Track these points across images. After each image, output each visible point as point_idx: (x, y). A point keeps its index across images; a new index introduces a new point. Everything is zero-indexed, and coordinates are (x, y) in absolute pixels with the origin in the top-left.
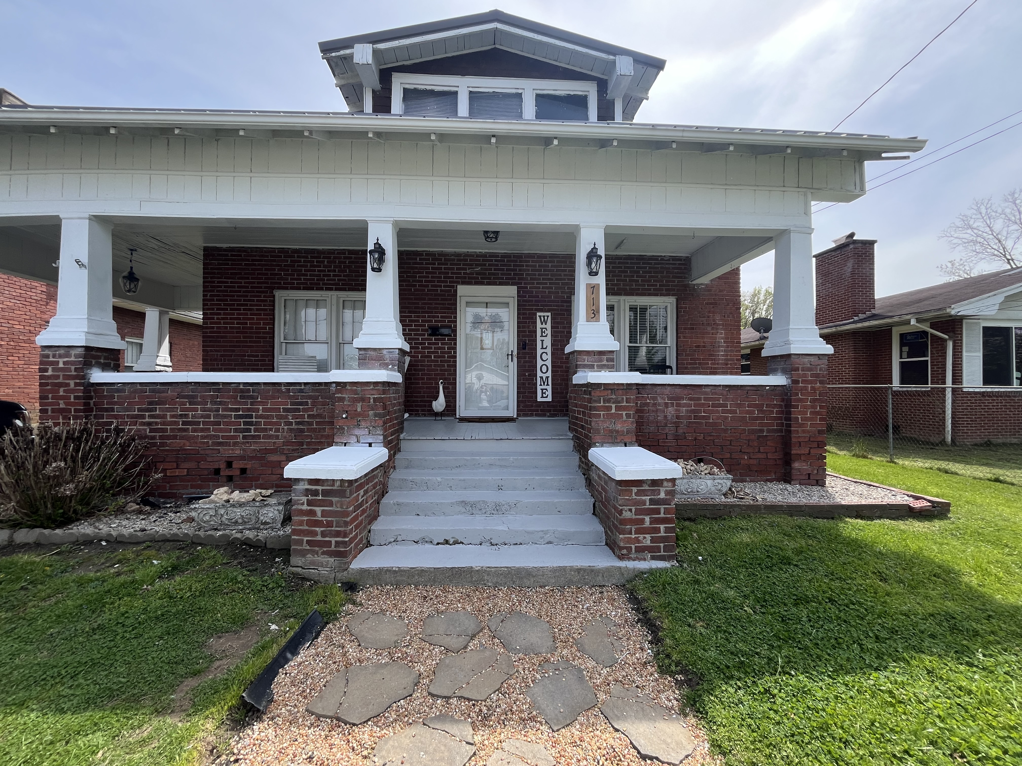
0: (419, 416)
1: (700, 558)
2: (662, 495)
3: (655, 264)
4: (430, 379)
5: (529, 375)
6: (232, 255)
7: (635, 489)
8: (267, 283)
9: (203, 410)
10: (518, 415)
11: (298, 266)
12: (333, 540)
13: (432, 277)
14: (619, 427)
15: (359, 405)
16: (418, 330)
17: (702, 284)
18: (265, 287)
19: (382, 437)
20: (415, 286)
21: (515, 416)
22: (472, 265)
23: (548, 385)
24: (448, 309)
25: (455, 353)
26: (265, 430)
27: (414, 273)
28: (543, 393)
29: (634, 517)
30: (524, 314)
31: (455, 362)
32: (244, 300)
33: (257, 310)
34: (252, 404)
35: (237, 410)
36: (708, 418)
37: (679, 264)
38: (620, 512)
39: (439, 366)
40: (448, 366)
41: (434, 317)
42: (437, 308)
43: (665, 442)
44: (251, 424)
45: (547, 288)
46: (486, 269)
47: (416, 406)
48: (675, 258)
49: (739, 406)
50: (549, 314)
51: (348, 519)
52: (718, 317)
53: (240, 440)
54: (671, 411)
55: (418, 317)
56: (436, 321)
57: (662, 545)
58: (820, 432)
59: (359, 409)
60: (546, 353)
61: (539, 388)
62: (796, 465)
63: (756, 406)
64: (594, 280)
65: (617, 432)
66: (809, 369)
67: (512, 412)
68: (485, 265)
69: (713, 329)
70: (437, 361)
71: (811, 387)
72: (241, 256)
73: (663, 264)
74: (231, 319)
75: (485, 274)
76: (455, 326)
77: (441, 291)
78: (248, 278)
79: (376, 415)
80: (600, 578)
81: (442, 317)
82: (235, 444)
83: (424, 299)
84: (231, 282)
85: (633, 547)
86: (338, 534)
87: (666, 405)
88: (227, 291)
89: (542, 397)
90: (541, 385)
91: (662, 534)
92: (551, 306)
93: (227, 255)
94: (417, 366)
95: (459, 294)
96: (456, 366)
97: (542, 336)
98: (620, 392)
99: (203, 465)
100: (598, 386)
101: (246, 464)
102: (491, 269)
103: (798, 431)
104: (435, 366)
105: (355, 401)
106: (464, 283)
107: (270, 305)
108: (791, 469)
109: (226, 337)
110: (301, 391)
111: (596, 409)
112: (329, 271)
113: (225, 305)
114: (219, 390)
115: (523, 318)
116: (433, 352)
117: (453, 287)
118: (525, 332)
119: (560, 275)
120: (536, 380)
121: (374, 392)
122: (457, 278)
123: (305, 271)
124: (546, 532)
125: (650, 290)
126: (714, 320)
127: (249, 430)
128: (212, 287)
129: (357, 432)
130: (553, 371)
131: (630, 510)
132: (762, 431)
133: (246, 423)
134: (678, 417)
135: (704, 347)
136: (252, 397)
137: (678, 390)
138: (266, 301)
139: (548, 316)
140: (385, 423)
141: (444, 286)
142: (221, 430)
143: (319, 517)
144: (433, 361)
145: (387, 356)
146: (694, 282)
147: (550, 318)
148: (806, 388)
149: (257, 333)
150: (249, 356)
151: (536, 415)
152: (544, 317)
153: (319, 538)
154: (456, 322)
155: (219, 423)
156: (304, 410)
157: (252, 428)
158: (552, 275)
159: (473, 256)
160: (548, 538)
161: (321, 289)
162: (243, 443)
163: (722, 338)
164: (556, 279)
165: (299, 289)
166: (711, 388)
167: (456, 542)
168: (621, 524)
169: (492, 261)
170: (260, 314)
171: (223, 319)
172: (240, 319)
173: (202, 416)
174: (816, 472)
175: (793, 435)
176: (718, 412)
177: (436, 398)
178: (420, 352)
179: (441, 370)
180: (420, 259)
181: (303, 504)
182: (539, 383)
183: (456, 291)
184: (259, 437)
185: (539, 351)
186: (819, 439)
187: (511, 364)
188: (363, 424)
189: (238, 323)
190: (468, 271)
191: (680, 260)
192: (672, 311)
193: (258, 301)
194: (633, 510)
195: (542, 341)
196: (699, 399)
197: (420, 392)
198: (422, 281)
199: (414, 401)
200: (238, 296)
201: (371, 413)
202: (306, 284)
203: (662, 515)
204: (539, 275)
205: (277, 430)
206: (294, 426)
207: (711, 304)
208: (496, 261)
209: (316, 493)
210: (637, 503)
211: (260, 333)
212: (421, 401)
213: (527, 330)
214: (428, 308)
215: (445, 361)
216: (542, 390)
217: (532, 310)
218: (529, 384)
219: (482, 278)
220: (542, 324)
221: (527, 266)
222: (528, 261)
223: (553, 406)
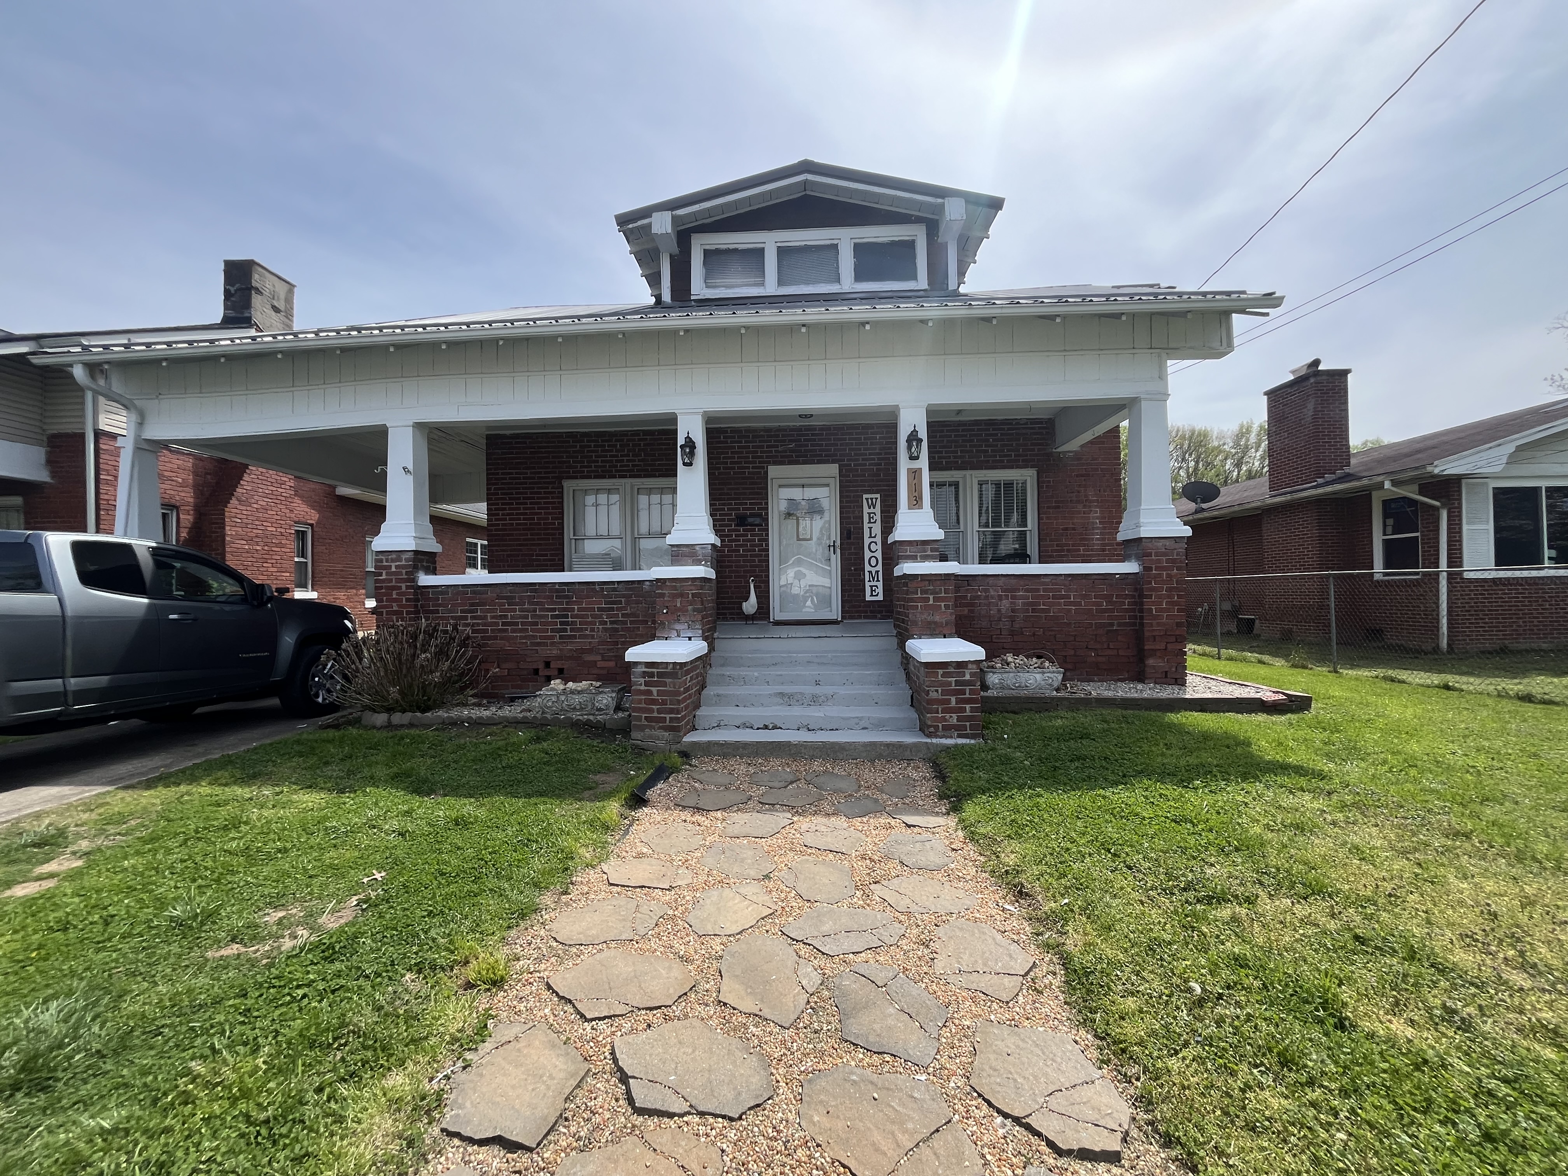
0: (727, 621)
1: (1006, 736)
2: (967, 677)
3: (1009, 429)
4: (739, 577)
5: (855, 570)
6: (517, 443)
7: (941, 672)
8: (555, 472)
9: (521, 610)
10: (843, 617)
11: (588, 451)
12: (668, 716)
13: (739, 457)
14: (937, 618)
15: (679, 600)
16: (724, 520)
17: (1069, 452)
18: (553, 477)
19: (700, 632)
21: (840, 619)
22: (784, 441)
23: (878, 581)
24: (758, 494)
25: (767, 545)
26: (581, 630)
28: (872, 591)
29: (940, 697)
30: (847, 496)
31: (768, 556)
32: (531, 493)
33: (545, 503)
34: (567, 604)
35: (554, 610)
36: (1048, 611)
37: (1039, 428)
38: (928, 693)
39: (748, 561)
40: (759, 561)
41: (741, 504)
42: (745, 494)
43: (998, 638)
44: (567, 623)
46: (801, 446)
47: (723, 609)
48: (1034, 421)
49: (1084, 597)
50: (878, 496)
51: (680, 698)
52: (1091, 493)
53: (557, 640)
54: (1005, 604)
55: (724, 504)
56: (744, 509)
57: (968, 724)
58: (1179, 625)
59: (678, 605)
60: (876, 543)
61: (867, 584)
62: (1151, 662)
63: (1105, 597)
64: (915, 465)
65: (935, 623)
66: (1164, 554)
67: (835, 613)
68: (800, 440)
69: (1085, 506)
70: (746, 556)
71: (1167, 574)
72: (525, 443)
73: (1018, 429)
74: (517, 514)
75: (800, 451)
76: (767, 514)
77: (749, 473)
78: (534, 468)
79: (694, 610)
80: (908, 752)
81: (751, 504)
82: (552, 644)
83: (730, 484)
84: (516, 473)
85: (940, 725)
86: (671, 711)
87: (1000, 597)
88: (512, 484)
89: (872, 595)
90: (870, 581)
91: (968, 713)
92: (880, 486)
93: (511, 443)
94: (724, 561)
95: (771, 474)
96: (768, 561)
97: (870, 522)
98: (938, 582)
99: (522, 665)
100: (915, 577)
101: (563, 664)
102: (807, 445)
103: (1151, 624)
104: (744, 561)
105: (674, 596)
106: (776, 463)
107: (558, 498)
108: (1145, 666)
109: (512, 535)
110: (614, 590)
111: (912, 600)
112: (622, 456)
113: (510, 499)
114: (535, 591)
115: (847, 502)
116: (741, 546)
117: (763, 468)
118: (849, 518)
120: (864, 575)
121: (693, 588)
122: (767, 457)
123: (596, 457)
124: (861, 719)
125: (1003, 461)
126: (1086, 496)
127: (565, 630)
128: (496, 479)
129: (678, 626)
130: (883, 565)
131: (937, 691)
132: (1112, 625)
133: (562, 623)
134: (1013, 611)
135: (1074, 529)
136: (567, 597)
137: (1013, 581)
138: (554, 493)
139: (876, 499)
140: (703, 618)
141: (753, 468)
142: (539, 631)
143: (655, 696)
144: (742, 556)
145: (700, 552)
146: (1059, 450)
147: (879, 500)
148: (1160, 575)
149: (545, 529)
150: (537, 555)
151: (865, 617)
152: (872, 499)
153: (655, 714)
154: (767, 509)
155: (536, 624)
156: (618, 609)
157: (568, 627)
159: (785, 430)
160: (863, 724)
161: (614, 477)
162: (560, 643)
163: (1097, 518)
165: (589, 477)
166: (1051, 577)
167: (775, 727)
168: (928, 704)
169: (808, 435)
170: (548, 508)
171: (508, 514)
172: (526, 514)
173: (521, 617)
174: (1174, 669)
175: (1146, 629)
176: (1059, 604)
177: (747, 598)
178: (727, 546)
179: (751, 566)
180: (724, 437)
181: (641, 685)
182: (867, 579)
183: (766, 473)
184: (575, 637)
185: (867, 541)
186: (1177, 633)
187: (833, 557)
188: (683, 619)
189: (524, 519)
190: (780, 449)
191: (1041, 423)
192: (1032, 486)
193: (545, 493)
194: (940, 691)
195: (870, 528)
196: (1038, 590)
197: (727, 593)
198: (727, 463)
199: (721, 603)
200: (523, 488)
201: (690, 608)
202: (597, 471)
203: (967, 696)
204: (865, 450)
205: (592, 630)
206: (609, 626)
207: (1082, 476)
208: (813, 435)
209: (651, 675)
210: (942, 684)
211: (548, 529)
212: (729, 603)
213: (851, 515)
214: (735, 494)
215: (756, 556)
216: (871, 587)
217: (857, 491)
218: (855, 580)
219: (796, 456)
220: (870, 508)
221: (850, 439)
222: (851, 434)
223: (883, 606)
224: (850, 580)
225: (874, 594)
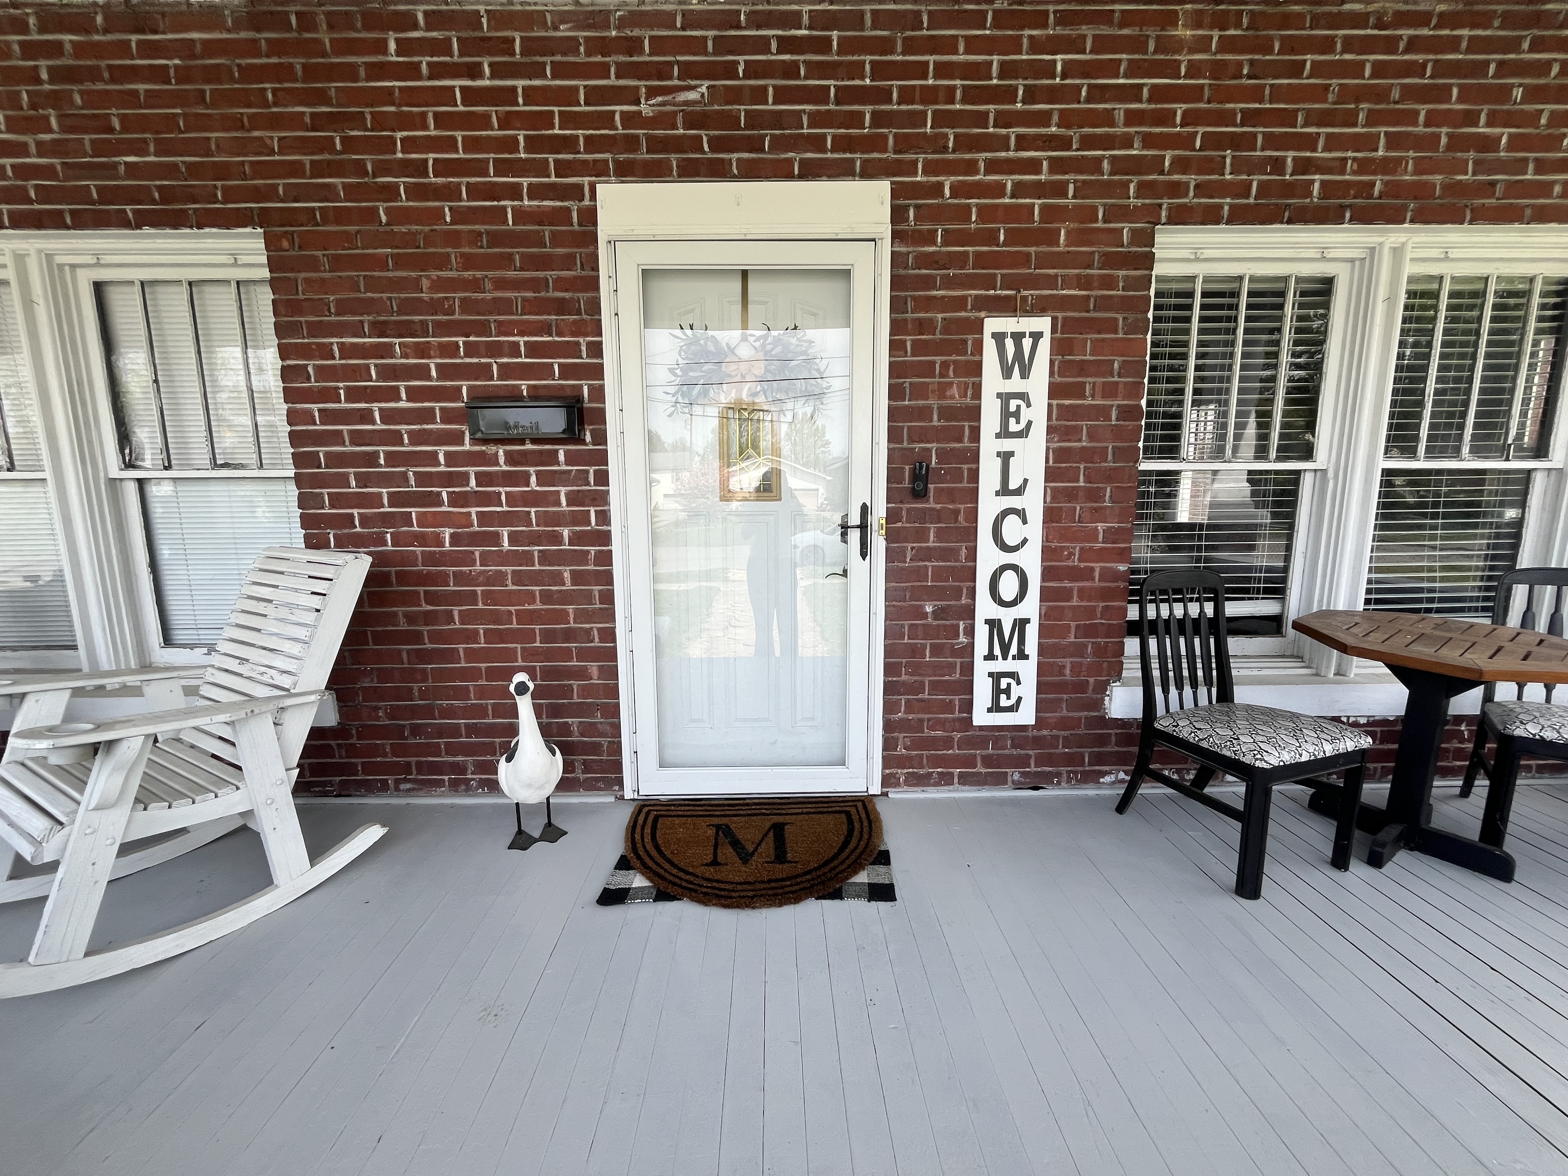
0: (469, 790)
4: (501, 636)
5: (938, 614)
10: (887, 781)
13: (472, 144)
16: (427, 416)
20: (391, 192)
21: (876, 791)
22: (662, 72)
23: (1022, 655)
24: (561, 307)
25: (604, 517)
27: (380, 121)
28: (997, 692)
30: (922, 326)
31: (606, 558)
39: (535, 578)
40: (577, 578)
41: (494, 350)
42: (505, 306)
45: (1039, 189)
46: (735, 95)
47: (452, 750)
50: (1043, 324)
55: (422, 351)
56: (506, 371)
60: (1021, 514)
61: (982, 669)
67: (860, 768)
68: (730, 71)
70: (527, 558)
75: (731, 121)
76: (599, 393)
77: (520, 215)
81: (533, 349)
83: (442, 262)
89: (996, 708)
90: (990, 657)
92: (1051, 282)
94: (442, 579)
95: (606, 229)
96: (608, 578)
97: (1004, 433)
102: (759, 95)
104: (518, 578)
106: (626, 172)
115: (920, 348)
116: (505, 519)
117: (576, 192)
118: (924, 413)
119: (1108, 119)
120: (970, 632)
122: (592, 144)
130: (1045, 595)
139: (1036, 336)
141: (536, 192)
147: (1045, 345)
151: (965, 780)
152: (1018, 337)
154: (597, 372)
158: (1066, 120)
159: (667, 20)
164: (1088, 142)
169: (762, 45)
178: (445, 520)
179: (547, 597)
180: (404, 47)
182: (980, 649)
183: (590, 216)
185: (988, 506)
187: (857, 566)
190: (645, 108)
195: (1006, 457)
197: (462, 694)
198: (420, 168)
199: (441, 732)
204: (1003, 120)
208: (786, 45)
212: (472, 730)
213: (933, 402)
214: (467, 306)
215: (562, 558)
216: (996, 677)
217: (960, 303)
218: (937, 650)
219: (717, 144)
220: (1007, 373)
221: (943, 70)
222: (950, 46)
223: (1037, 742)
224: (915, 651)
225: (1004, 702)
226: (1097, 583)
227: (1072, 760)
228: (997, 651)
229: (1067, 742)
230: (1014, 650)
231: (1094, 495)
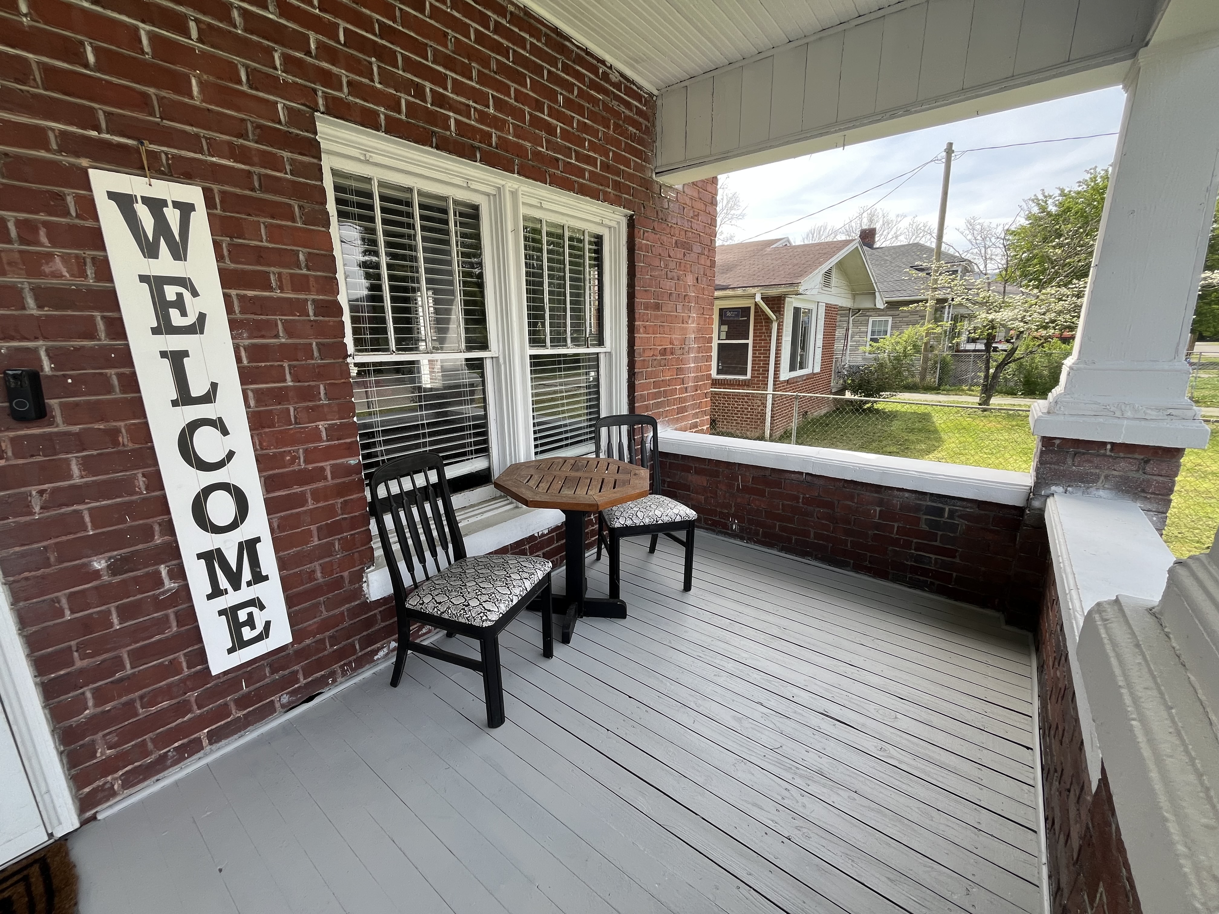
5: (114, 569)
10: (90, 802)
17: (670, 188)
23: (258, 578)
28: (235, 627)
37: (637, 111)
50: (191, 193)
52: (690, 281)
60: (220, 425)
61: (208, 611)
69: (683, 308)
89: (239, 643)
90: (216, 592)
92: (193, 142)
97: (165, 327)
126: (685, 288)
130: (271, 506)
135: (672, 352)
139: (186, 209)
146: (660, 179)
147: (200, 221)
152: (154, 205)
163: (693, 332)
182: (198, 588)
185: (164, 419)
195: (176, 358)
207: (682, 245)
213: (19, 280)
216: (230, 613)
217: (32, 136)
218: (129, 611)
223: (300, 654)
224: (90, 625)
225: (247, 633)
226: (330, 481)
227: (340, 655)
228: (224, 583)
229: (334, 640)
230: (247, 575)
231: (308, 394)
